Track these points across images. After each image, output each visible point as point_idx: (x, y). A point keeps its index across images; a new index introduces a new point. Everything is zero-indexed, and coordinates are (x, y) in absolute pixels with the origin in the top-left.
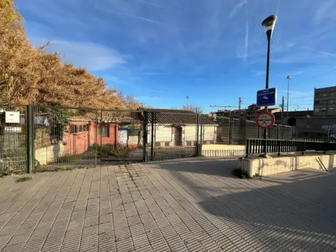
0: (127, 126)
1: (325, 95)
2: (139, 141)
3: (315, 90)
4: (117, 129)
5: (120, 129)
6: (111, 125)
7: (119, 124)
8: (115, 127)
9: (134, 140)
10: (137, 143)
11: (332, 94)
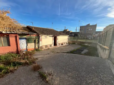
0: (25, 37)
1: (82, 28)
2: (35, 46)
3: (80, 26)
4: (18, 38)
5: (20, 39)
6: (10, 35)
7: (19, 35)
8: (16, 37)
9: (31, 46)
10: (34, 48)
11: (83, 28)
